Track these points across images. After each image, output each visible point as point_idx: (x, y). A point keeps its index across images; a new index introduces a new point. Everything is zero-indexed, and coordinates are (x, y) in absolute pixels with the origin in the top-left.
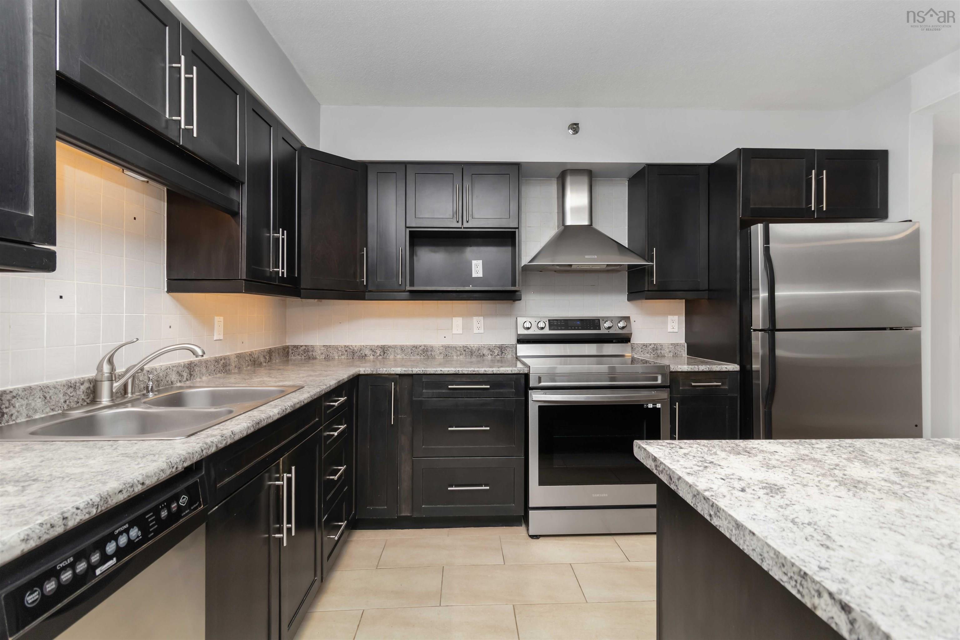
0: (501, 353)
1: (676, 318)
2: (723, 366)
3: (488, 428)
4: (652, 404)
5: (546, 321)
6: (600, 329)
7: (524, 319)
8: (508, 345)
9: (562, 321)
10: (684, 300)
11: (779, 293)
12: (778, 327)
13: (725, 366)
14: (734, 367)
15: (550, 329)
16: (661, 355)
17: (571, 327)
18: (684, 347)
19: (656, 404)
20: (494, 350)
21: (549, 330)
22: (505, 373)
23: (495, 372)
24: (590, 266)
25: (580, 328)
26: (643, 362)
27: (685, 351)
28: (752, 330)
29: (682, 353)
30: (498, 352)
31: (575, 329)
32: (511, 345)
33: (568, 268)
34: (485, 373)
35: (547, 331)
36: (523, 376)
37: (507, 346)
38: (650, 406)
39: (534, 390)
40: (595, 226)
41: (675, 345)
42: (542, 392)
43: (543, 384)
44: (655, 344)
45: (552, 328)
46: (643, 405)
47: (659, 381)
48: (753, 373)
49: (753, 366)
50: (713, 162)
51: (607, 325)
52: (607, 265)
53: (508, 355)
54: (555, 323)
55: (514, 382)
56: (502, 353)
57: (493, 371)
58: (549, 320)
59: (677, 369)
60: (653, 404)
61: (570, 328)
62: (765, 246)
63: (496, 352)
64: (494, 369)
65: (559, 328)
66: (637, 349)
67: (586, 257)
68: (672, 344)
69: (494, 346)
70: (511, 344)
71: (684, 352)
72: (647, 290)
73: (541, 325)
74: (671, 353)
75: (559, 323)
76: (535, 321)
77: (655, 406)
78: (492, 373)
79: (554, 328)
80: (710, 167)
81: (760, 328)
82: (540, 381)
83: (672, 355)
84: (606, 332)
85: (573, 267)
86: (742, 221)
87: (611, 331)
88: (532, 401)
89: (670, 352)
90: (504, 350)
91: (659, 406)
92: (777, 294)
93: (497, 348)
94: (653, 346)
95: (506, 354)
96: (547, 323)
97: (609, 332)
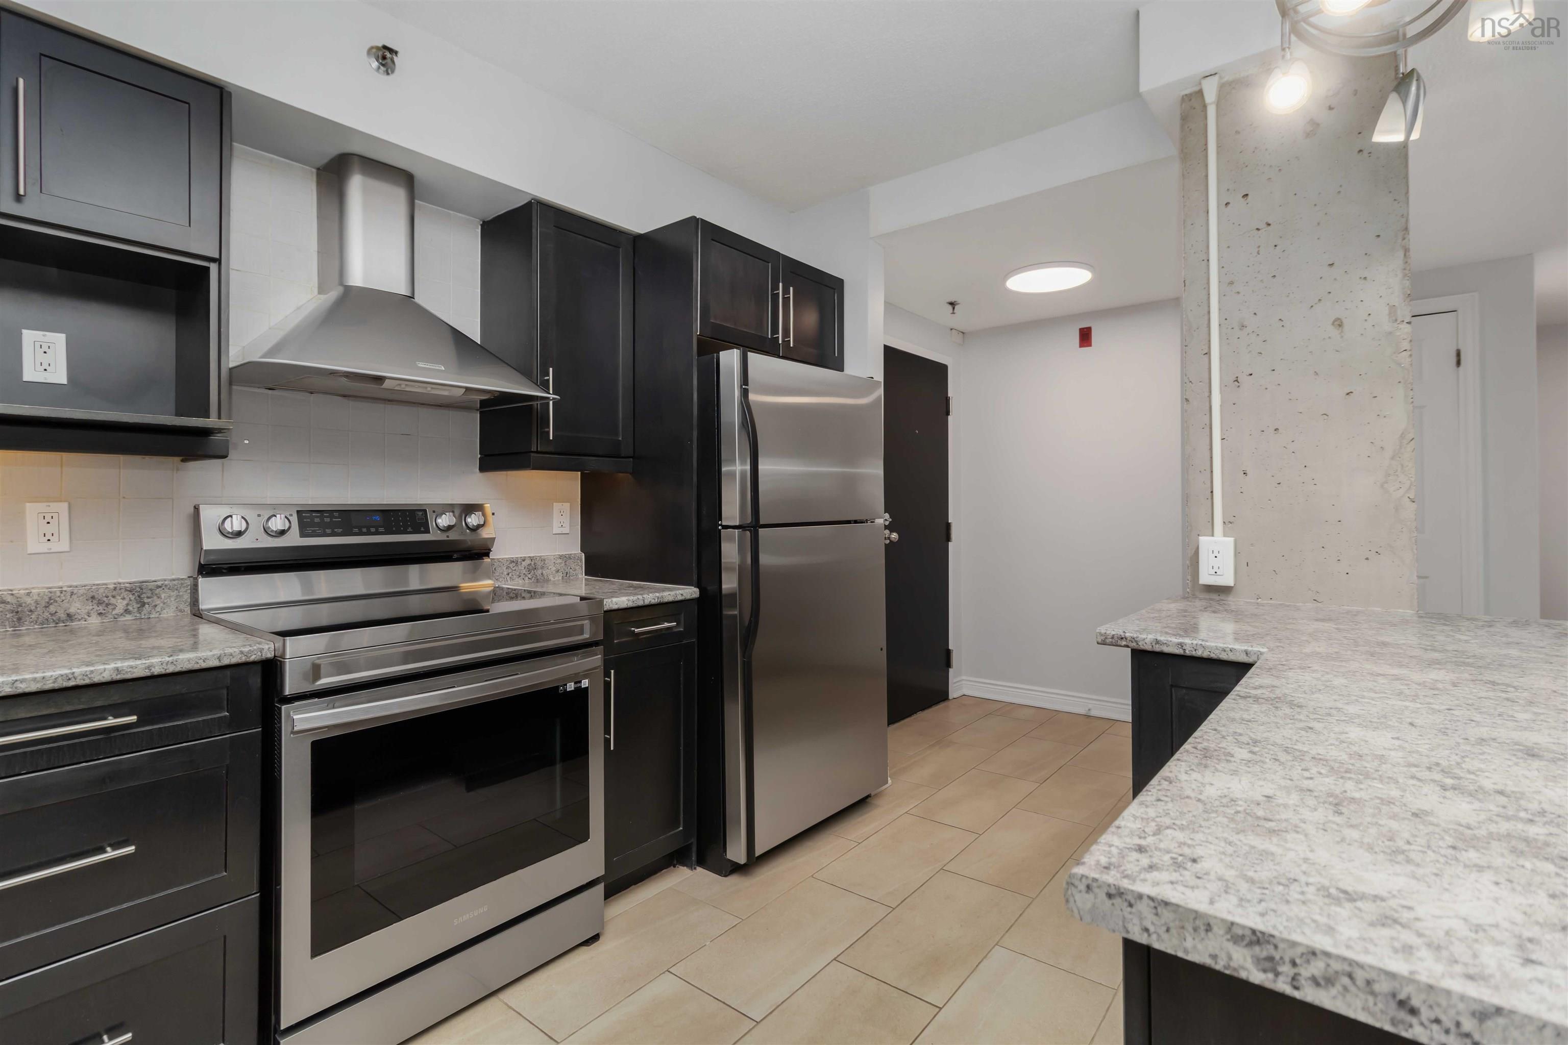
0: (136, 606)
1: (567, 506)
2: (678, 592)
3: (131, 849)
4: (573, 683)
5: (291, 515)
6: (427, 531)
7: (224, 511)
8: (162, 580)
9: (336, 514)
10: (579, 473)
11: (764, 466)
12: (762, 522)
13: (681, 592)
14: (690, 592)
15: (303, 535)
16: (542, 578)
17: (360, 528)
18: (581, 560)
19: (580, 682)
20: (113, 601)
21: (301, 537)
22: (197, 667)
23: (157, 670)
24: (426, 388)
25: (381, 530)
26: (511, 595)
27: (582, 569)
28: (720, 527)
29: (577, 572)
30: (127, 605)
31: (369, 533)
32: (174, 580)
33: (372, 387)
34: (119, 677)
35: (294, 539)
36: (259, 668)
37: (159, 583)
38: (571, 687)
39: (296, 703)
40: (418, 299)
41: (566, 558)
42: (323, 703)
43: (325, 681)
44: (531, 559)
45: (309, 530)
46: (558, 687)
47: (586, 636)
48: (723, 598)
49: (724, 586)
50: (642, 232)
51: (445, 520)
52: (467, 389)
53: (163, 609)
54: (317, 520)
55: (225, 692)
56: (143, 604)
57: (149, 668)
58: (298, 512)
59: (611, 606)
60: (576, 683)
61: (356, 530)
62: (744, 387)
63: (121, 605)
64: (154, 660)
65: (328, 531)
66: (499, 570)
67: (421, 365)
68: (561, 557)
69: (112, 586)
70: (173, 577)
71: (580, 571)
72: (535, 450)
73: (277, 524)
74: (559, 574)
75: (327, 520)
76: (259, 515)
77: (579, 685)
78: (147, 673)
79: (313, 531)
80: (638, 240)
81: (738, 524)
82: (316, 672)
83: (560, 578)
84: (442, 537)
85: (387, 384)
86: (700, 342)
87: (453, 536)
88: (293, 733)
89: (558, 571)
90: (148, 598)
91: (585, 683)
92: (760, 467)
93: (125, 594)
94: (528, 562)
95: (156, 606)
96: (294, 519)
97: (448, 537)
